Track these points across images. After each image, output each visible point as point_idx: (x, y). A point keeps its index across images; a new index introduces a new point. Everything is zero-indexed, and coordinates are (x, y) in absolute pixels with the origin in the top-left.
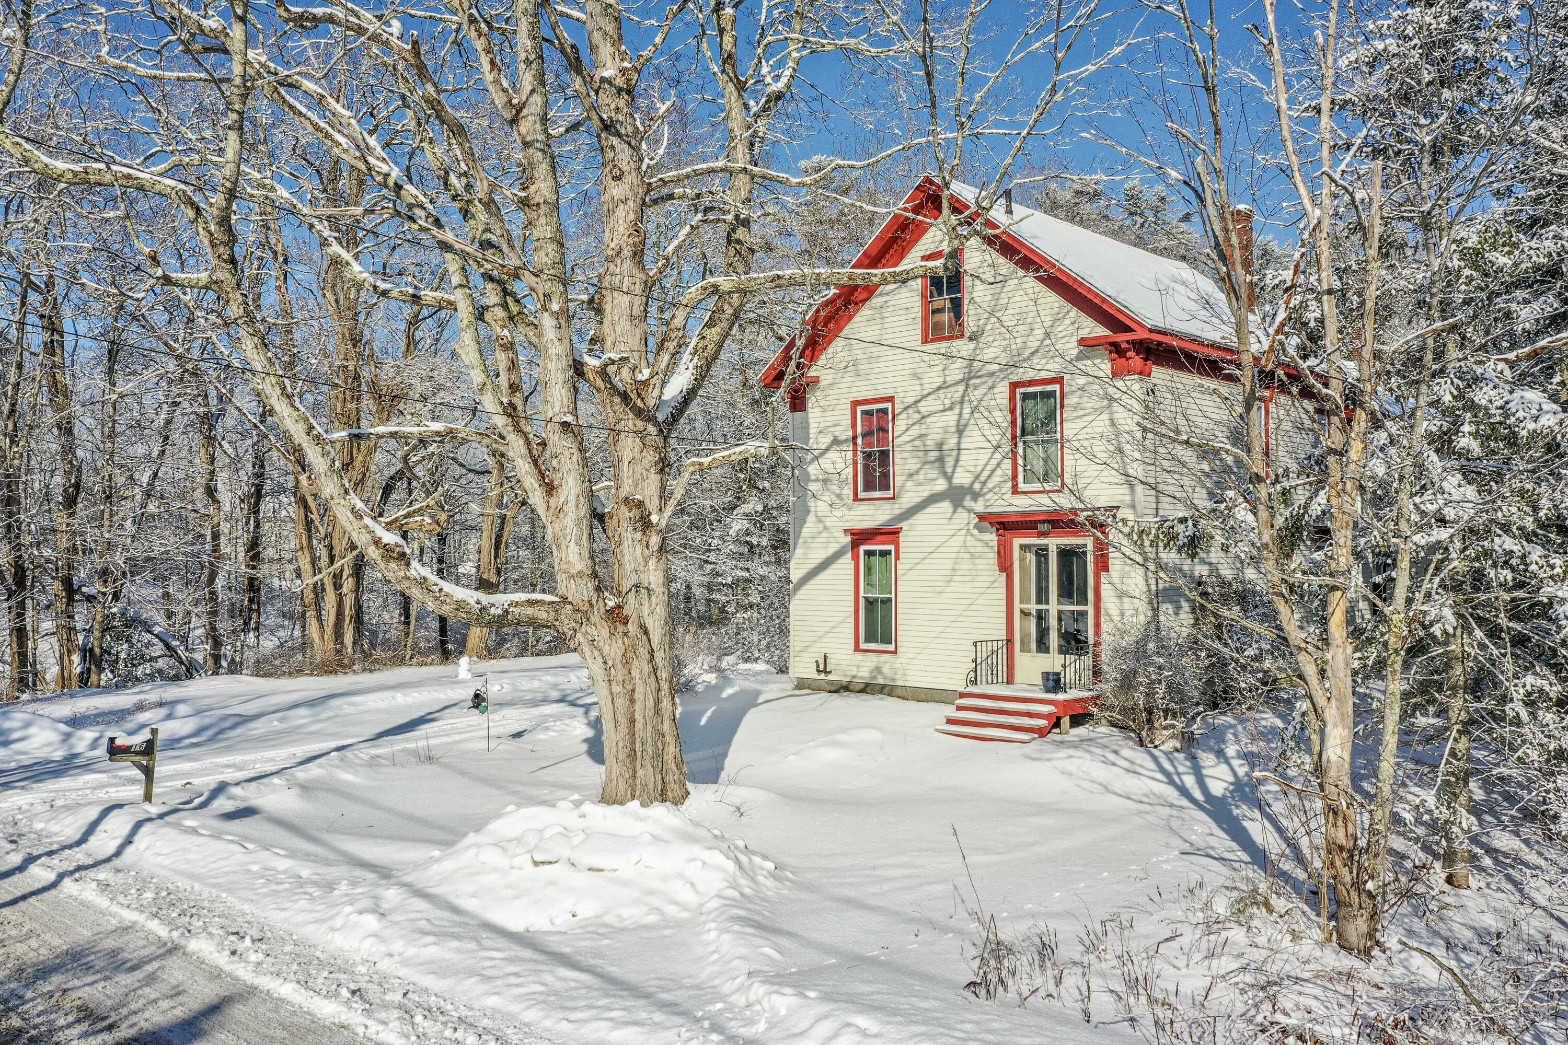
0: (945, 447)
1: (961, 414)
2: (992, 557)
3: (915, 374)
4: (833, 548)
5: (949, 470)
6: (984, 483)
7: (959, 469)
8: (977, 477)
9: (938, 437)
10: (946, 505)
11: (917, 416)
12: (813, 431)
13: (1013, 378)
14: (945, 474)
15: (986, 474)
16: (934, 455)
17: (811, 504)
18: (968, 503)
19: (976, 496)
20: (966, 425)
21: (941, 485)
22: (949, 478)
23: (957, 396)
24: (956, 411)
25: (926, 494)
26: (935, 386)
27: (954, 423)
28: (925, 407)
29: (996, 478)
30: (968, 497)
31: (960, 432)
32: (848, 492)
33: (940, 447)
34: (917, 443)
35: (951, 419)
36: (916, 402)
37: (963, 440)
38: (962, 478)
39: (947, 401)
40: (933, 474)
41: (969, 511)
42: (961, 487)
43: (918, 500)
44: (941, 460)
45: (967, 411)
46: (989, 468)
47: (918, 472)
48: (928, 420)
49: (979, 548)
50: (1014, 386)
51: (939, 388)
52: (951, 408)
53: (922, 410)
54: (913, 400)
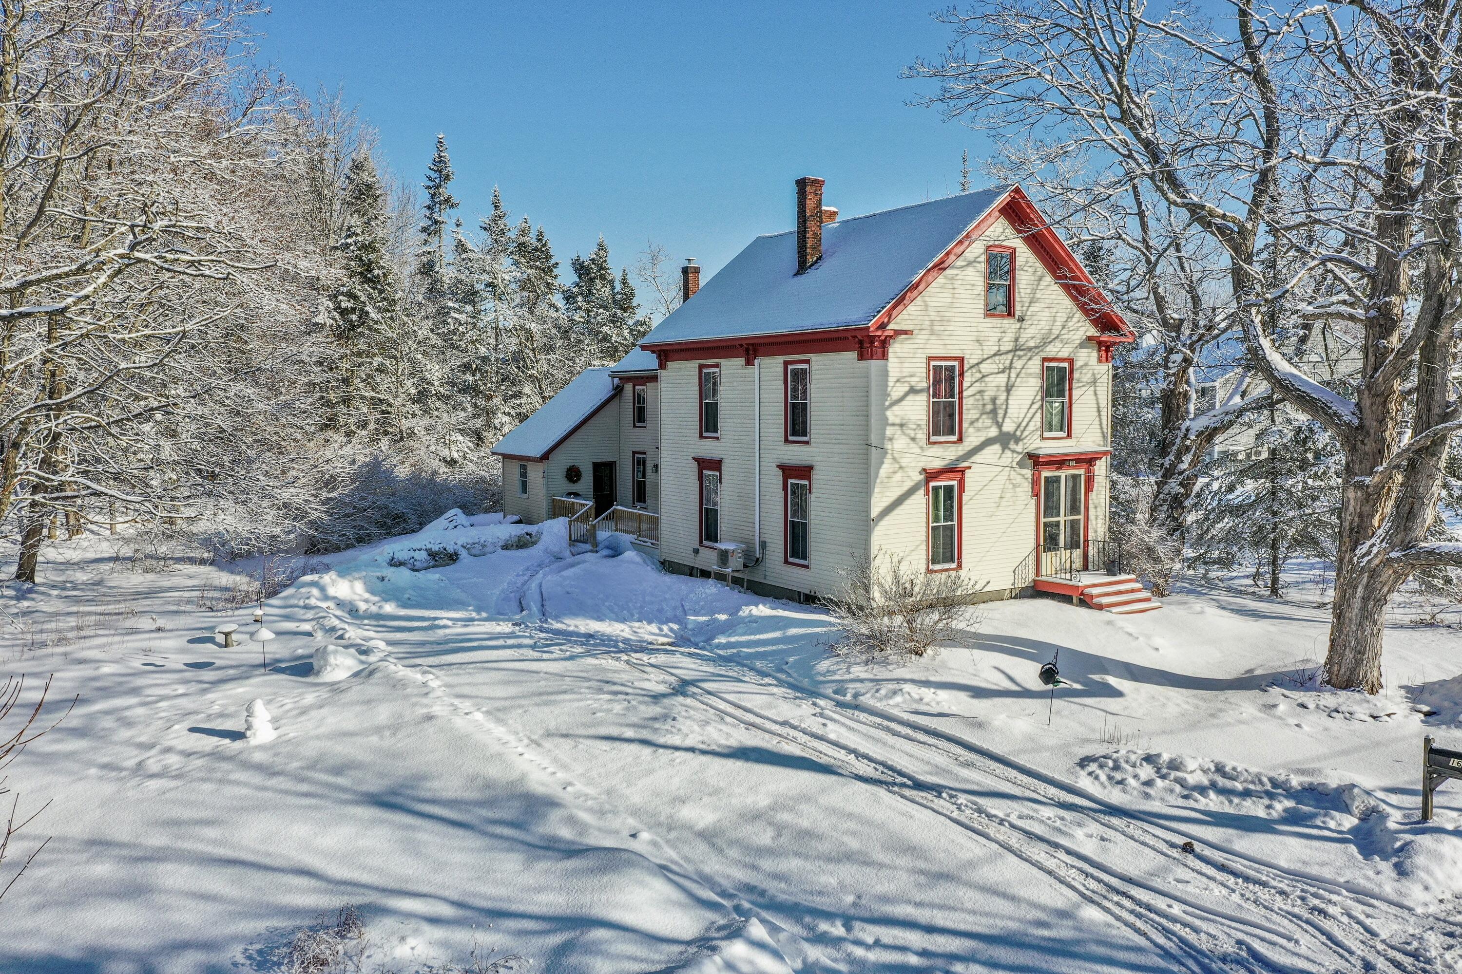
0: (998, 402)
1: (1009, 377)
2: (1027, 487)
3: (978, 341)
4: (908, 484)
5: (1000, 420)
6: (1022, 432)
7: (1007, 420)
8: (1019, 426)
9: (993, 393)
10: (997, 448)
11: (979, 375)
12: (891, 381)
13: (1044, 355)
14: (997, 423)
15: (1024, 424)
16: (989, 407)
17: (888, 446)
18: (1012, 446)
19: (1018, 440)
20: (1013, 386)
21: (993, 432)
22: (1000, 426)
23: (1008, 362)
24: (1006, 375)
25: (983, 439)
26: (992, 353)
27: (1004, 384)
28: (986, 367)
29: (1031, 427)
30: (1012, 442)
31: (1009, 389)
32: (922, 436)
33: (994, 400)
34: (978, 397)
35: (1002, 379)
36: (978, 364)
37: (1010, 398)
38: (1009, 427)
39: (1001, 366)
40: (988, 422)
41: (1013, 451)
42: (1008, 434)
43: (978, 443)
44: (994, 411)
45: (1013, 375)
46: (1026, 420)
47: (977, 419)
48: (987, 379)
49: (1018, 479)
50: (1044, 360)
51: (995, 355)
52: (1003, 372)
53: (983, 370)
54: (976, 361)
